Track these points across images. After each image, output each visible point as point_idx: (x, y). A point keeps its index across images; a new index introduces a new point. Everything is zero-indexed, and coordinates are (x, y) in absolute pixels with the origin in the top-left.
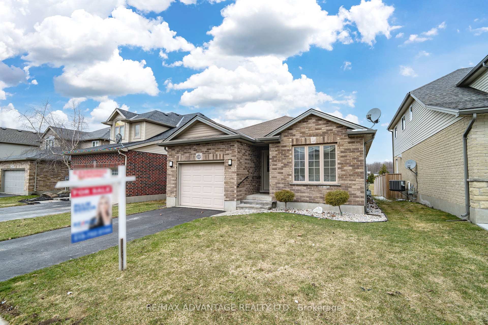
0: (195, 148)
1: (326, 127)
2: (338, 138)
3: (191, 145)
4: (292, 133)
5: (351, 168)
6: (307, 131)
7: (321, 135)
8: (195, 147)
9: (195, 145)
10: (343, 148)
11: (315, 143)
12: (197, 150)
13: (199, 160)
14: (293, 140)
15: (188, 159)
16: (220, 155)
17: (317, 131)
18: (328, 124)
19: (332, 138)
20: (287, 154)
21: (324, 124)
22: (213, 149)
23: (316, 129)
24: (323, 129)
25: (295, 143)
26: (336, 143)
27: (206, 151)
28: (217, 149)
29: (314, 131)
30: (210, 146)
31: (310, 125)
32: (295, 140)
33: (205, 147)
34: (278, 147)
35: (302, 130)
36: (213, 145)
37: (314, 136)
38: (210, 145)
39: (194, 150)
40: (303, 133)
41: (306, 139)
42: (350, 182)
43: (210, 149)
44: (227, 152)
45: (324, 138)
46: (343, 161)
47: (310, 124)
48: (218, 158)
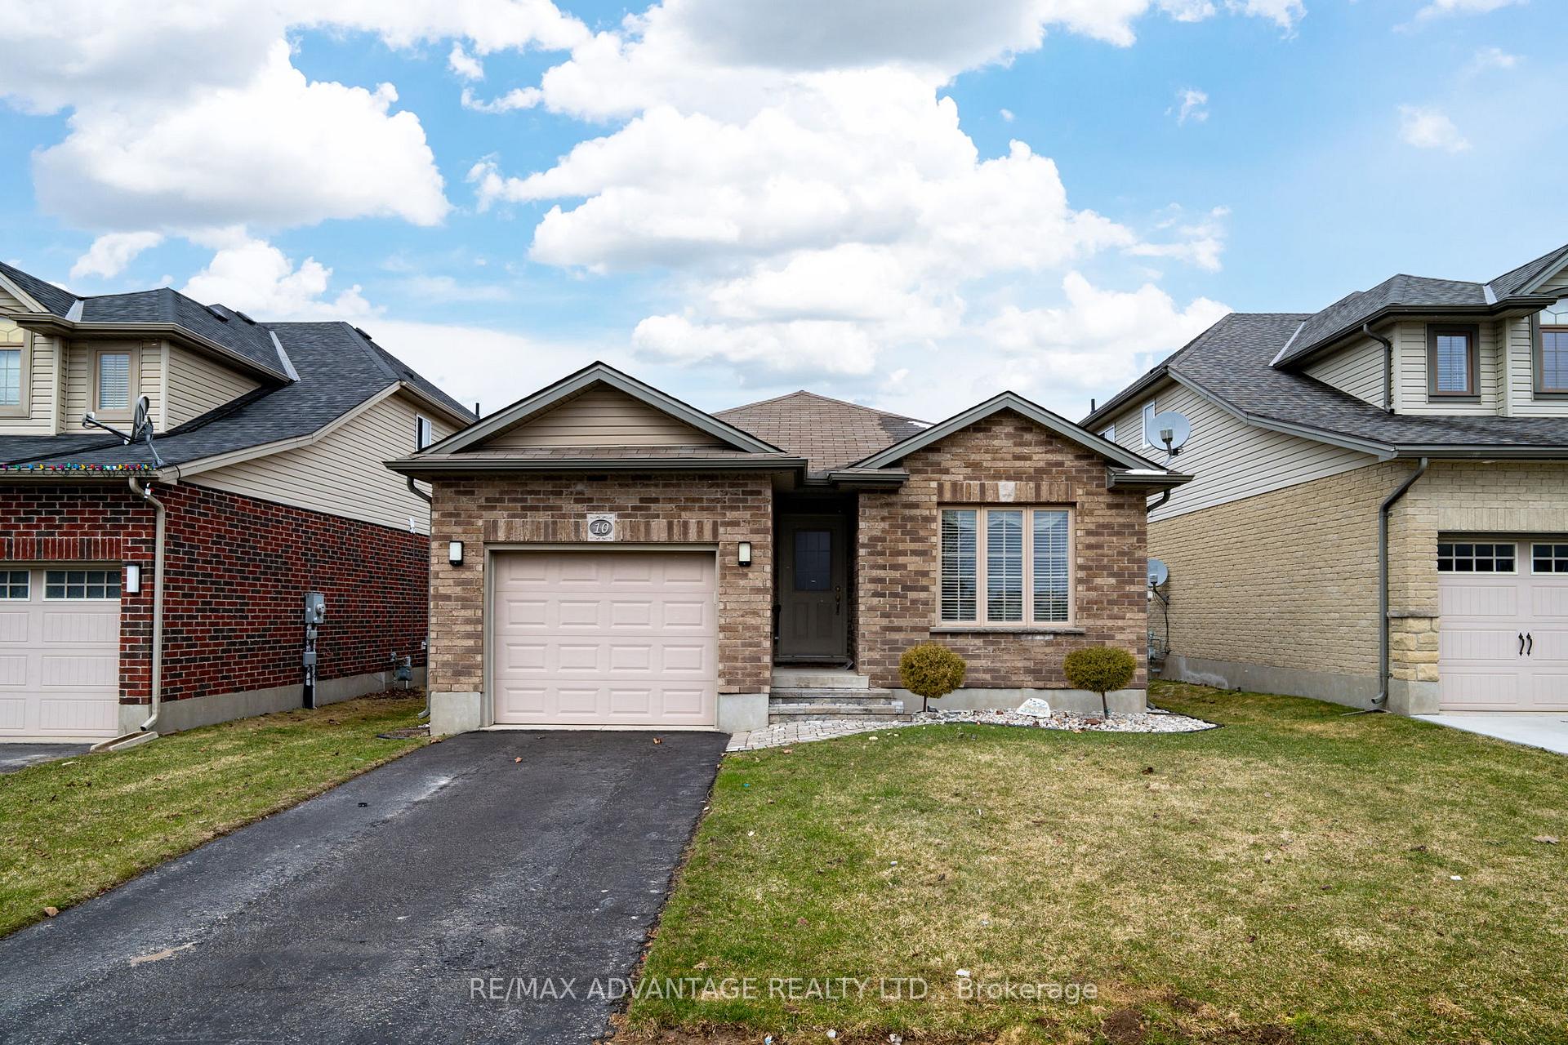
0: (582, 493)
1: (1046, 452)
2: (1080, 492)
3: (560, 478)
4: (939, 464)
5: (1113, 581)
6: (986, 460)
7: (1030, 479)
8: (580, 487)
9: (580, 479)
10: (1093, 520)
11: (1011, 500)
12: (590, 500)
13: (601, 539)
14: (941, 487)
15: (546, 535)
16: (700, 525)
17: (1018, 464)
18: (1051, 443)
19: (1063, 487)
20: (922, 533)
21: (1038, 443)
22: (671, 500)
23: (1017, 458)
24: (1035, 457)
25: (947, 497)
26: (1073, 504)
27: (634, 508)
28: (687, 500)
29: (1008, 464)
30: (653, 489)
31: (996, 443)
32: (947, 487)
33: (632, 490)
34: (888, 505)
35: (973, 457)
36: (665, 486)
37: (1008, 479)
38: (656, 486)
39: (577, 501)
40: (975, 466)
41: (982, 486)
42: (1110, 623)
43: (656, 501)
44: (731, 515)
45: (1038, 488)
46: (1093, 560)
47: (996, 437)
48: (693, 536)
